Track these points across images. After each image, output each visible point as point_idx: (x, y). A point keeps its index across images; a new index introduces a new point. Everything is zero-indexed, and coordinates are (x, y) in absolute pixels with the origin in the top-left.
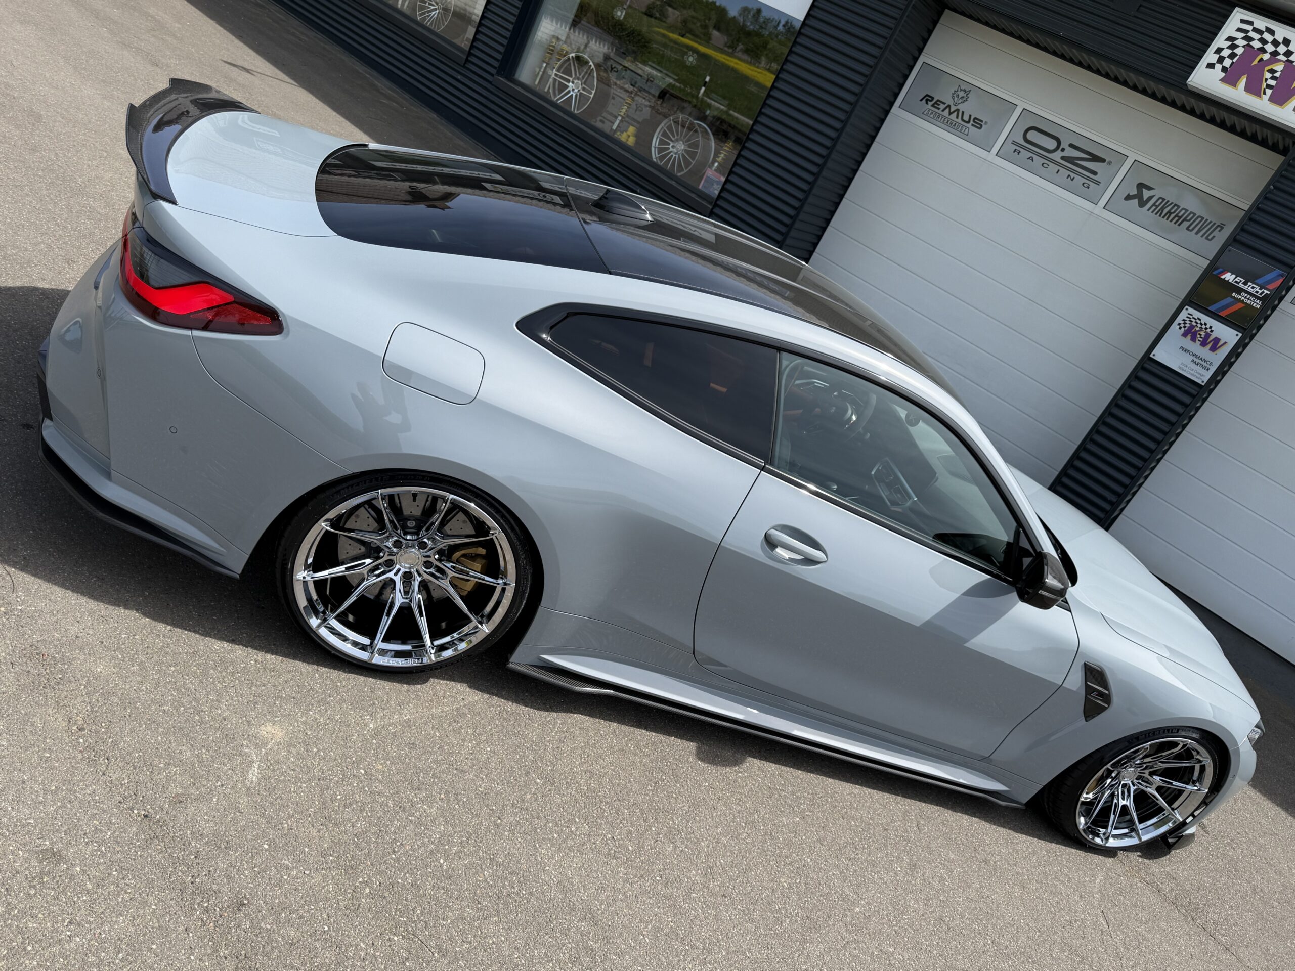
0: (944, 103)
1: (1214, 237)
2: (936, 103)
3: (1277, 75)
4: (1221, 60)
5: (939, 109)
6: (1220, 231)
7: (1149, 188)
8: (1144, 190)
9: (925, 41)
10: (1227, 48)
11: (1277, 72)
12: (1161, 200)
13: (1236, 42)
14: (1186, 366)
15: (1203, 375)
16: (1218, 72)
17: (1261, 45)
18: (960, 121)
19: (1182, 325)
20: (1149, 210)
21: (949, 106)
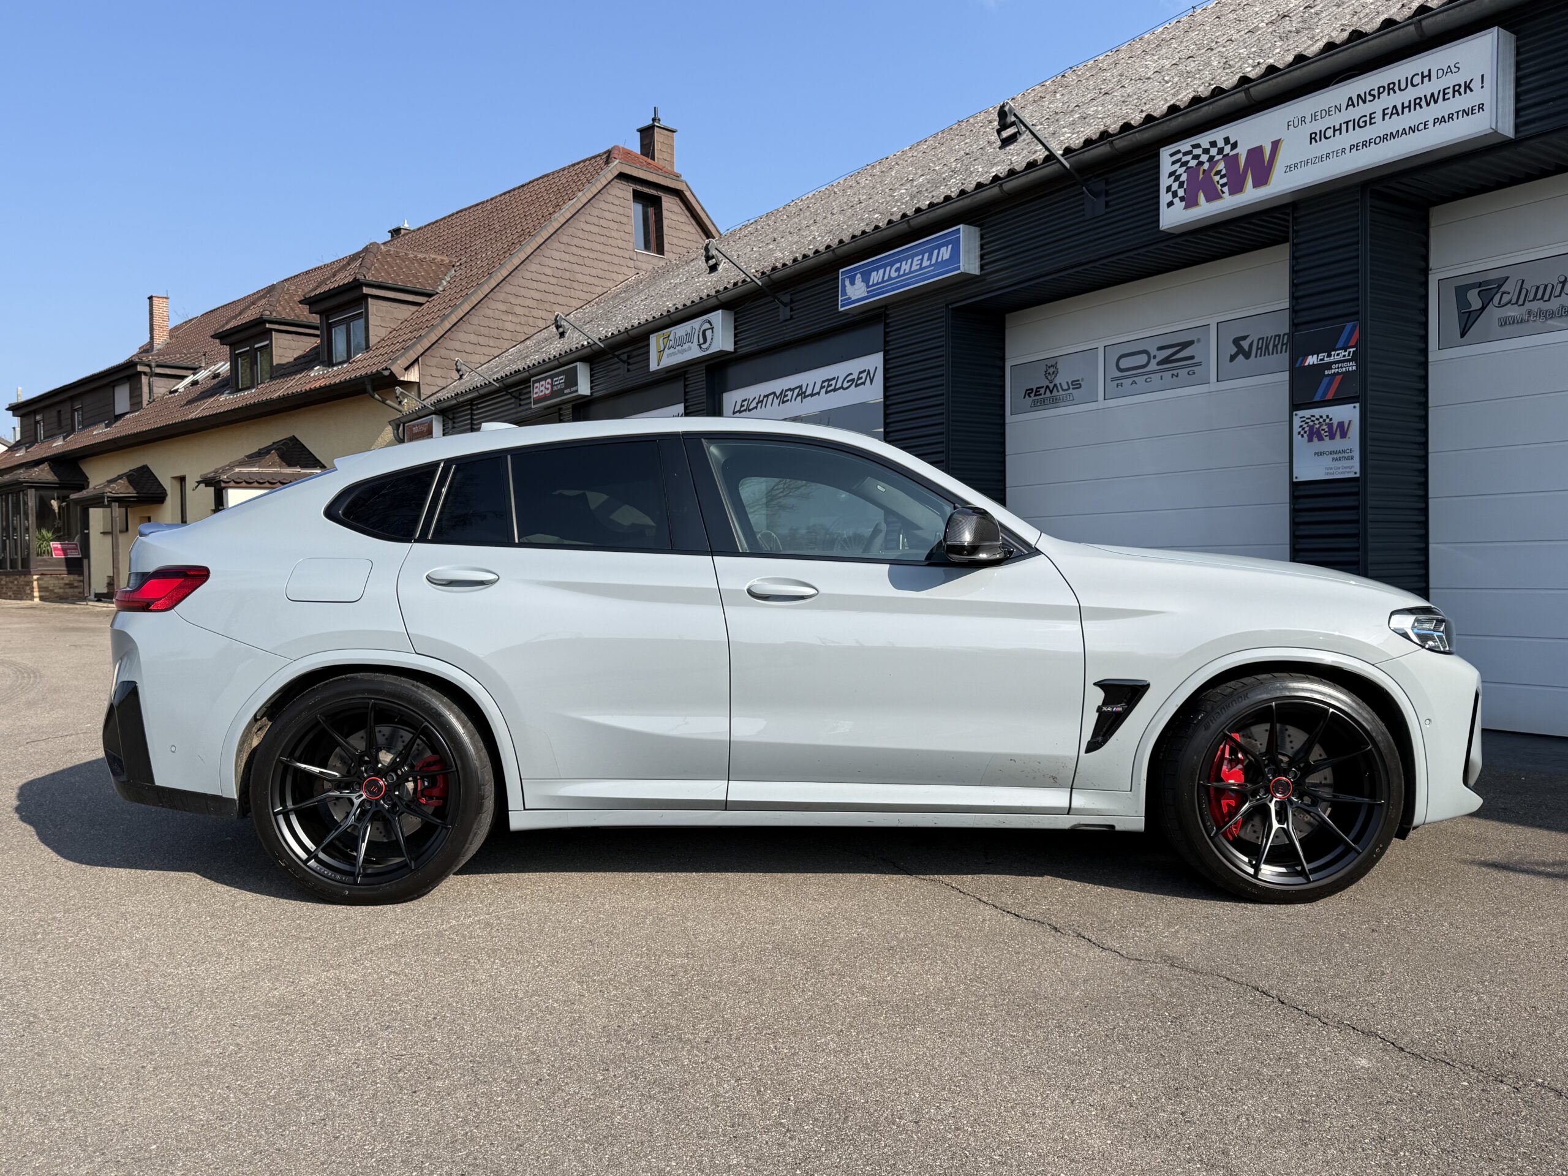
0: (1042, 387)
2: (1036, 391)
3: (1223, 172)
4: (1175, 194)
5: (1041, 395)
7: (1245, 338)
8: (1242, 343)
9: (1002, 349)
10: (1174, 182)
11: (1221, 171)
12: (1260, 341)
13: (1177, 174)
14: (1331, 469)
15: (1352, 467)
16: (1179, 205)
17: (1197, 161)
18: (1061, 392)
19: (1302, 432)
20: (1256, 357)
21: (1047, 387)
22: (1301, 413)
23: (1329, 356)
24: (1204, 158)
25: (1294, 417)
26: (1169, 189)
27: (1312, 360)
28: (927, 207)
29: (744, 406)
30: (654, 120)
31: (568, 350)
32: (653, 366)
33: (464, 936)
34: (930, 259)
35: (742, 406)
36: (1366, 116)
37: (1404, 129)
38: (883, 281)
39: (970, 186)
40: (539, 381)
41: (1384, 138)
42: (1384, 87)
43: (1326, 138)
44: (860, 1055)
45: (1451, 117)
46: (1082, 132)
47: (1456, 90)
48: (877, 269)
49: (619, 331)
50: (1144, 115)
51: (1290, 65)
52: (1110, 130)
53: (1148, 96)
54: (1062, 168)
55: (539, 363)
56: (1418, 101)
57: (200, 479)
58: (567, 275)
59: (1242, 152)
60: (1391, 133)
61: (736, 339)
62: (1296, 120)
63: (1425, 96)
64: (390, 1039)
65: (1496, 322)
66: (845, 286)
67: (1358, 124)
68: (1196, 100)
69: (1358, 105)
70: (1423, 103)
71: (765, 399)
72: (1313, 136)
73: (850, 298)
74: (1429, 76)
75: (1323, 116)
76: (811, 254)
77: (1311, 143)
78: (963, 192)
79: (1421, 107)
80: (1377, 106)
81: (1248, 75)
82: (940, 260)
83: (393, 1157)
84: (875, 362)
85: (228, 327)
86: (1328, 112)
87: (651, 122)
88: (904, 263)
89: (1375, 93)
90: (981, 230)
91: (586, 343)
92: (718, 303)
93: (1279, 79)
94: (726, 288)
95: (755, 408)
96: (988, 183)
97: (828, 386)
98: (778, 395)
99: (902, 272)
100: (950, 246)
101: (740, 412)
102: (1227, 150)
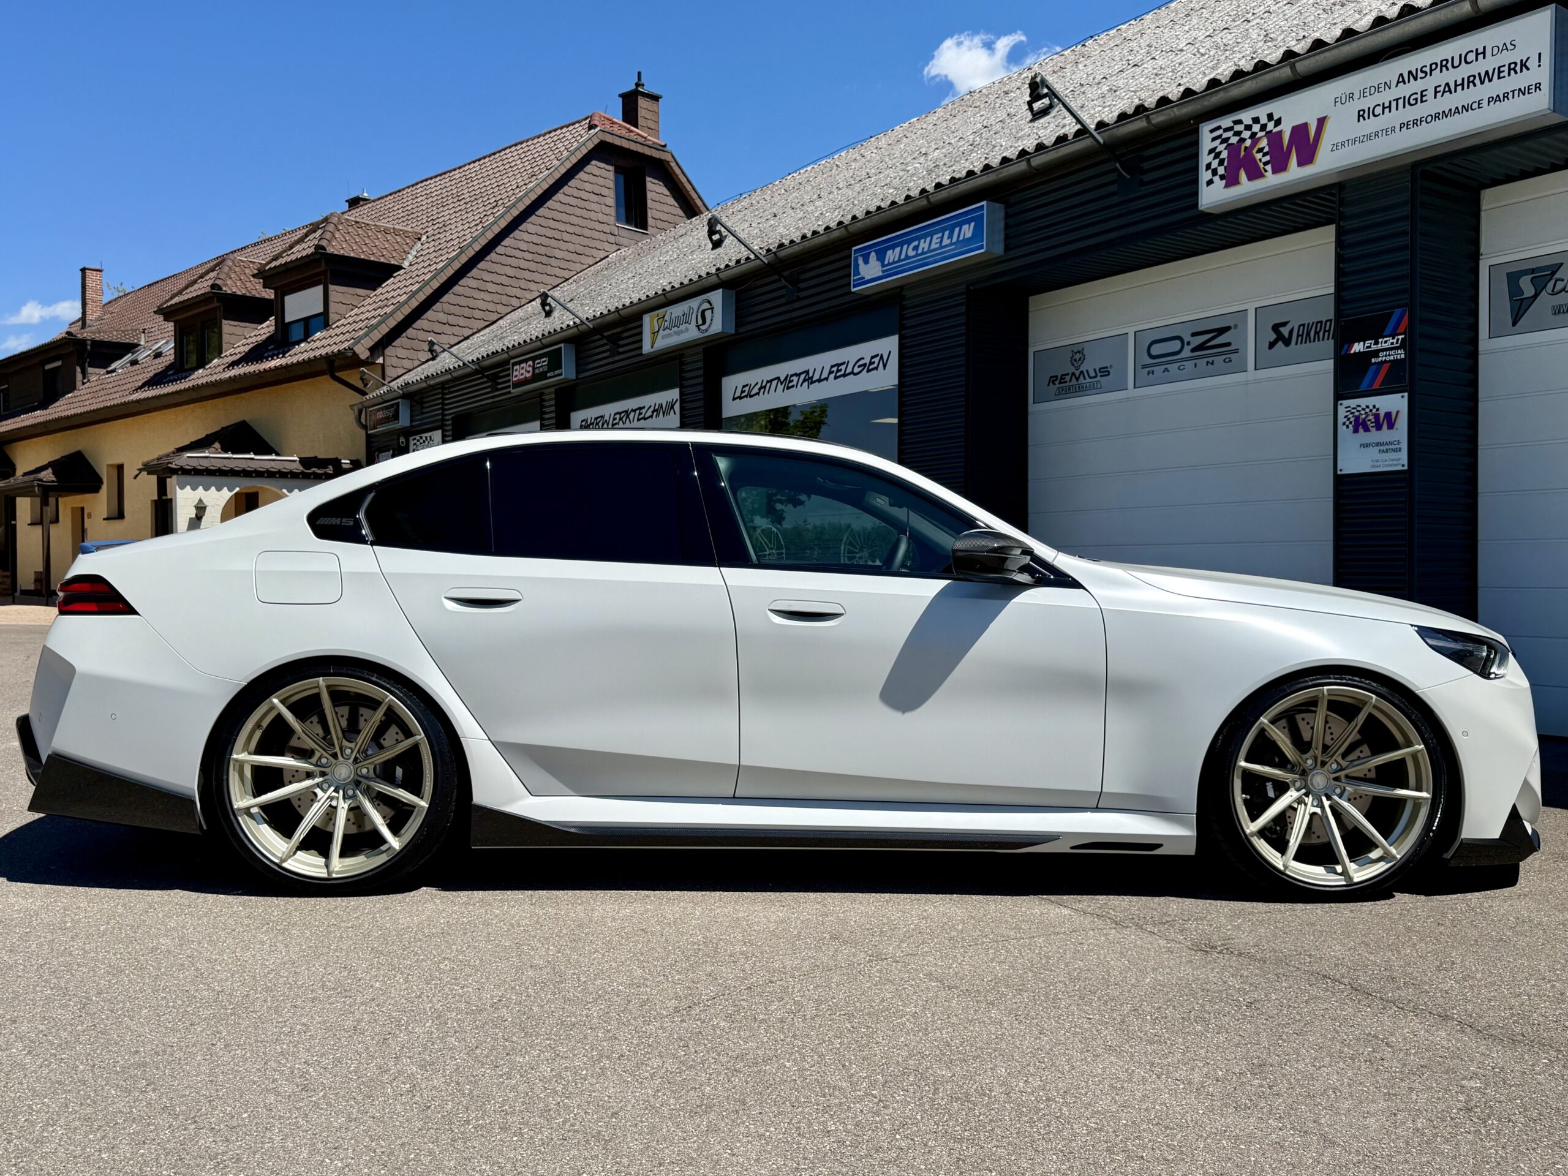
0: (1067, 374)
2: (1061, 378)
3: (1266, 150)
4: (1215, 172)
5: (1066, 382)
7: (1284, 324)
8: (1282, 329)
9: (1026, 334)
10: (1215, 158)
11: (1263, 148)
12: (1301, 328)
13: (1217, 151)
14: (1377, 461)
15: (1399, 460)
16: (1219, 183)
17: (1237, 138)
18: (1088, 380)
19: (1347, 423)
20: (1296, 344)
21: (1073, 374)
22: (1346, 403)
23: (1376, 343)
24: (1246, 134)
25: (1339, 407)
26: (1208, 166)
27: (1358, 347)
28: (948, 182)
29: (745, 390)
30: (637, 85)
31: (552, 331)
32: (647, 348)
33: (512, 925)
34: (950, 237)
35: (743, 392)
36: (1416, 93)
37: (1457, 108)
38: (900, 260)
39: (995, 162)
40: (519, 363)
41: (1436, 117)
42: (1436, 64)
43: (1374, 115)
44: (938, 1034)
45: (1506, 96)
46: (1115, 105)
47: (1512, 68)
48: (893, 247)
49: (609, 311)
50: (1182, 89)
51: (1338, 40)
52: (1146, 105)
53: (1184, 68)
54: (1095, 143)
55: (519, 344)
56: (1471, 79)
57: (141, 467)
58: (542, 250)
59: (1286, 128)
60: (1444, 112)
61: (737, 321)
62: (1344, 96)
63: (1479, 74)
64: (460, 1019)
65: (1550, 311)
66: (858, 265)
67: (1408, 102)
68: (1238, 74)
69: (1409, 82)
70: (1477, 81)
71: (768, 385)
72: (1361, 113)
73: (863, 278)
74: (1484, 53)
75: (1372, 93)
76: (821, 230)
77: (1359, 121)
78: (987, 167)
79: (1475, 85)
80: (1428, 83)
81: (1293, 49)
82: (961, 238)
83: (490, 1124)
84: (889, 345)
85: (173, 302)
86: (1378, 89)
87: (634, 87)
88: (923, 241)
89: (1427, 69)
90: (1006, 208)
91: (571, 323)
92: (719, 281)
93: (1327, 54)
94: (727, 266)
95: (758, 394)
96: (1014, 158)
97: (838, 371)
98: (782, 380)
99: (920, 251)
100: (972, 224)
101: (740, 398)
102: (1270, 126)
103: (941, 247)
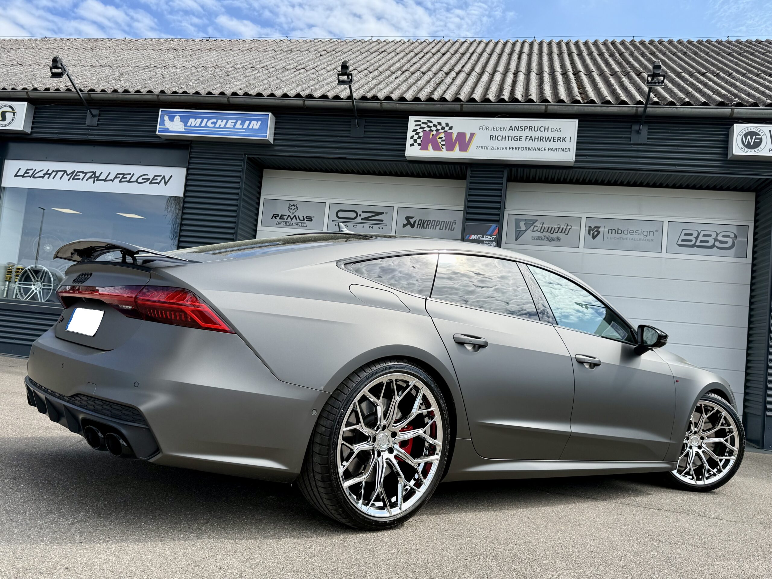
0: (286, 215)
1: (454, 228)
2: (281, 217)
3: (444, 139)
4: (415, 141)
5: (284, 219)
6: (455, 224)
7: (412, 218)
8: (410, 219)
9: (260, 188)
10: (416, 134)
11: (442, 138)
12: (420, 221)
13: (417, 131)
16: (417, 147)
17: (429, 129)
20: (418, 228)
21: (289, 216)
26: (412, 137)
28: (242, 94)
29: (28, 173)
34: (243, 124)
35: (26, 173)
36: (518, 136)
37: (535, 148)
38: (200, 126)
39: (279, 93)
41: (526, 149)
42: (527, 127)
43: (498, 140)
45: (556, 149)
47: (559, 139)
48: (196, 118)
51: (483, 101)
52: (379, 97)
56: (542, 138)
59: (455, 133)
60: (529, 148)
61: (33, 126)
62: (484, 127)
63: (545, 137)
65: (531, 238)
66: (164, 120)
67: (513, 138)
68: (430, 99)
69: (515, 130)
70: (544, 139)
71: (54, 174)
72: (492, 137)
73: (167, 129)
74: (548, 129)
75: (498, 129)
77: (490, 140)
78: (272, 95)
79: (543, 141)
80: (523, 134)
81: (458, 97)
82: (250, 127)
86: (501, 128)
88: (220, 121)
89: (523, 128)
90: (276, 119)
92: (26, 97)
93: (479, 106)
95: (43, 177)
96: (292, 96)
97: (123, 178)
98: (68, 173)
99: (217, 125)
100: (259, 123)
101: (23, 176)
102: (447, 129)
103: (234, 128)
